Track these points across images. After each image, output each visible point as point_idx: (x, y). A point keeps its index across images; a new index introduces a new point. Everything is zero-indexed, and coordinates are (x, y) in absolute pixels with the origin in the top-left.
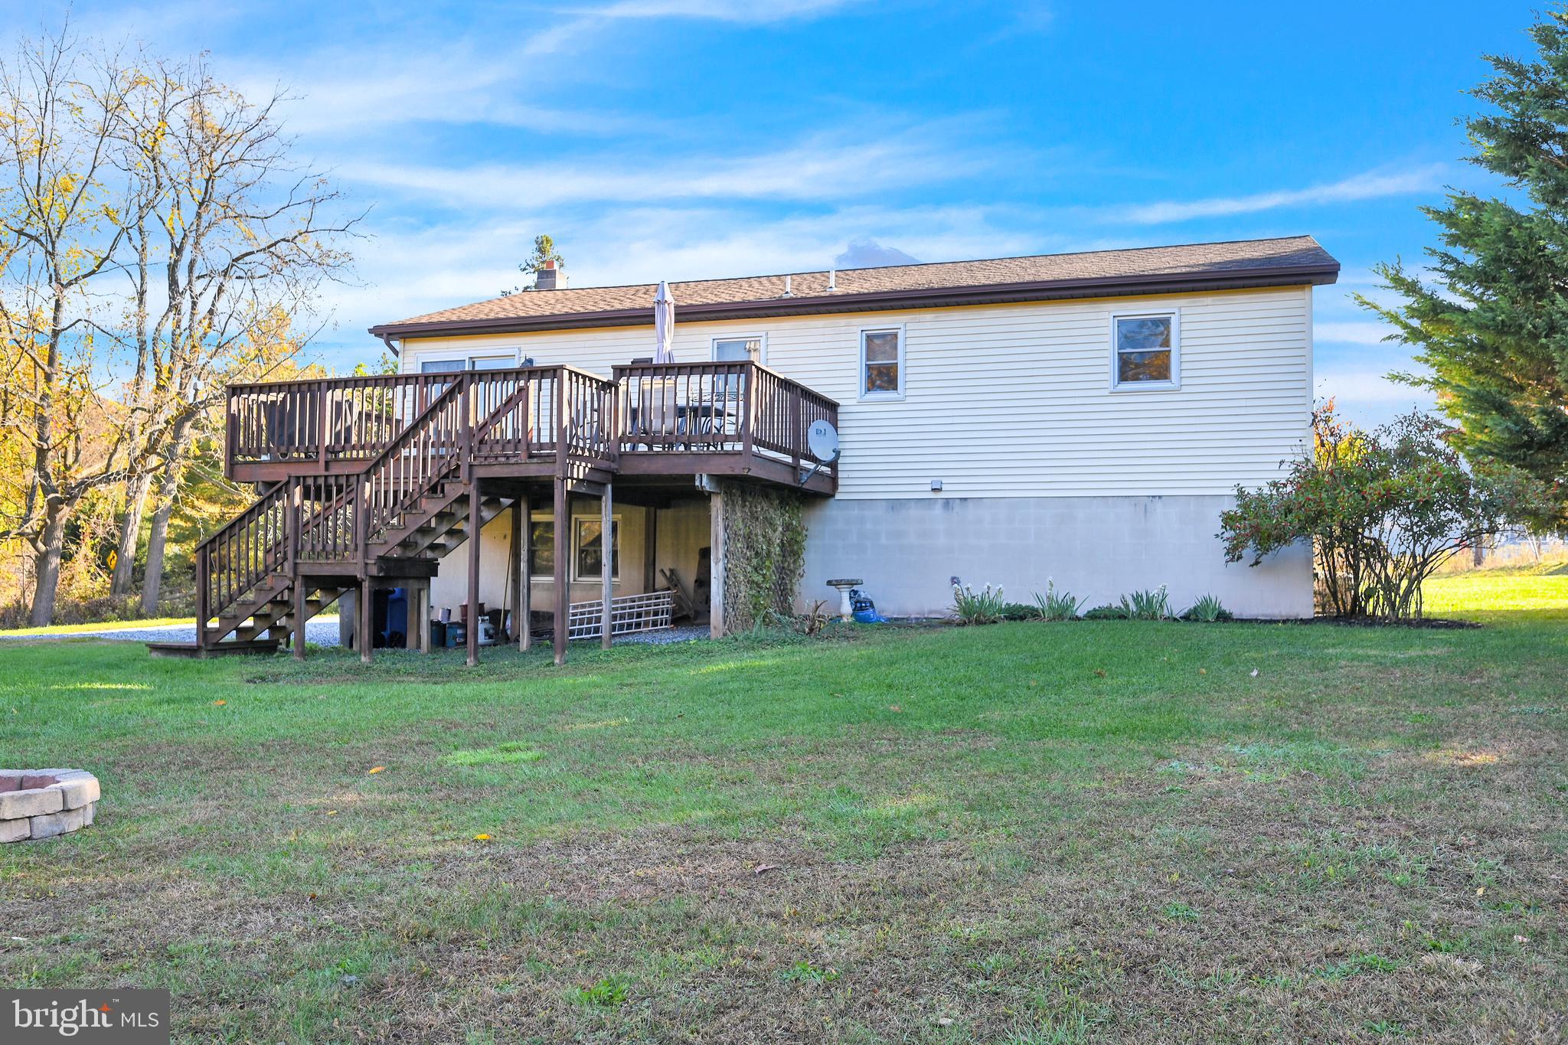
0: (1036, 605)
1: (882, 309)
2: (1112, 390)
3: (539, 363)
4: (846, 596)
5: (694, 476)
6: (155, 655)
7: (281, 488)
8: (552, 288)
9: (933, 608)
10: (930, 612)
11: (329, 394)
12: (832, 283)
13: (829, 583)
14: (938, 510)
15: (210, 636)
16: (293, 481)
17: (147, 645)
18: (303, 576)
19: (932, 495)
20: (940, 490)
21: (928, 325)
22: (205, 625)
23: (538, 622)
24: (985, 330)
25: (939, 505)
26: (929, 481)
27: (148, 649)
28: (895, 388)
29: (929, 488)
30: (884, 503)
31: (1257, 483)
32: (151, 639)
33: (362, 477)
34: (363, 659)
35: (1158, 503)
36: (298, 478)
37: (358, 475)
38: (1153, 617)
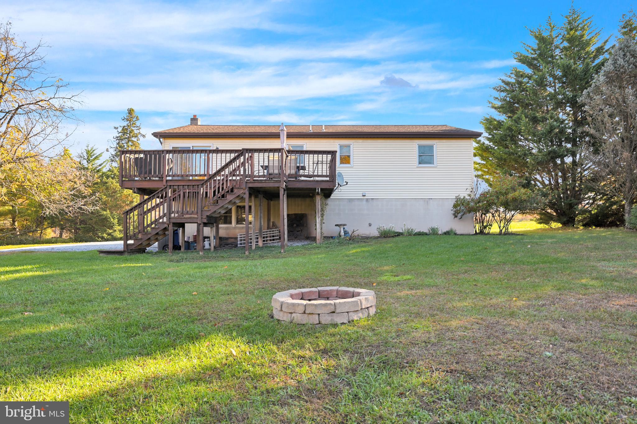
0: (401, 231)
1: (346, 138)
2: (417, 166)
3: (220, 149)
4: (342, 229)
5: (316, 189)
6: (101, 255)
7: (163, 190)
8: (197, 125)
9: (364, 233)
10: (362, 234)
11: (167, 155)
12: (324, 128)
13: (336, 225)
14: (364, 202)
15: (129, 247)
16: (168, 187)
17: (98, 251)
18: (173, 223)
19: (362, 197)
20: (365, 196)
21: (360, 144)
22: (127, 242)
23: (222, 240)
24: (388, 146)
25: (365, 200)
26: (361, 193)
27: (98, 253)
28: (349, 163)
29: (361, 195)
30: (347, 200)
31: (464, 194)
32: (99, 249)
33: (199, 186)
34: (201, 253)
35: (431, 200)
36: (170, 186)
37: (198, 185)
38: (437, 234)
